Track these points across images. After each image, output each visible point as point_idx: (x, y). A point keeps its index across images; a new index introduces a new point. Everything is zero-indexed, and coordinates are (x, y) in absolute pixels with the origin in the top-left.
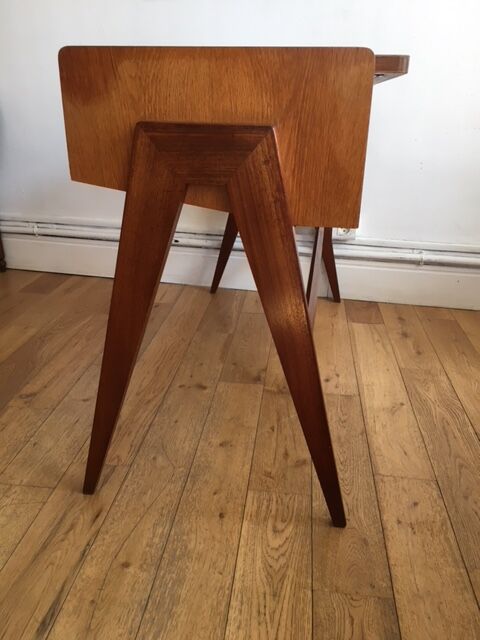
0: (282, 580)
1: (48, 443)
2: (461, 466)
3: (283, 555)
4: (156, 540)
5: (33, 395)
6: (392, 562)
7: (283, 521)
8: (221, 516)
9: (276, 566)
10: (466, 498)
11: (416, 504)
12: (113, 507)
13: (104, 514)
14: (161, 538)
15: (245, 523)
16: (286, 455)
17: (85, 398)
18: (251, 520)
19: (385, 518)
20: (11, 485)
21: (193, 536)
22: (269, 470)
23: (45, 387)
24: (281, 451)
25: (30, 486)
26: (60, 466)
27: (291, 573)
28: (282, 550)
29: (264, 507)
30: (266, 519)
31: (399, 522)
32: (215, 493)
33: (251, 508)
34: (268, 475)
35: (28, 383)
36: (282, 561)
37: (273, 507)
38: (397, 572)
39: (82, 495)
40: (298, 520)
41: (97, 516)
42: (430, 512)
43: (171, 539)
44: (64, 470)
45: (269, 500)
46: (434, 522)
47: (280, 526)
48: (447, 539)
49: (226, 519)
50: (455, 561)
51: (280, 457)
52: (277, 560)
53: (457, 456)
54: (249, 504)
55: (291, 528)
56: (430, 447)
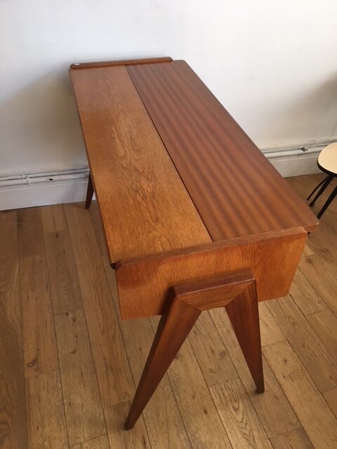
0: (254, 440)
1: (78, 400)
2: (293, 324)
3: (247, 424)
4: (185, 444)
5: (35, 361)
6: (292, 405)
7: (236, 401)
8: (206, 412)
9: (247, 433)
10: (304, 346)
11: (286, 361)
12: (149, 432)
13: (147, 440)
14: (186, 442)
15: (219, 411)
16: (212, 351)
17: (71, 350)
18: (221, 409)
19: (277, 377)
20: (81, 444)
21: (200, 433)
22: (210, 367)
23: (38, 350)
24: (208, 348)
25: (93, 438)
26: (98, 415)
27: (255, 433)
28: (244, 421)
29: (222, 396)
30: (227, 404)
31: (284, 377)
32: (194, 397)
33: (217, 401)
34: (211, 371)
35: (23, 352)
36: (248, 427)
37: (226, 394)
38: (296, 409)
39: (126, 432)
40: (242, 398)
41: (145, 443)
42: (294, 364)
43: (191, 440)
44: (102, 417)
45: (222, 390)
46: (298, 370)
47: (236, 405)
48: (307, 379)
49: (209, 414)
50: (315, 391)
51: (211, 354)
52: (246, 429)
53: (289, 317)
54: (214, 397)
55: (241, 404)
56: (275, 315)
